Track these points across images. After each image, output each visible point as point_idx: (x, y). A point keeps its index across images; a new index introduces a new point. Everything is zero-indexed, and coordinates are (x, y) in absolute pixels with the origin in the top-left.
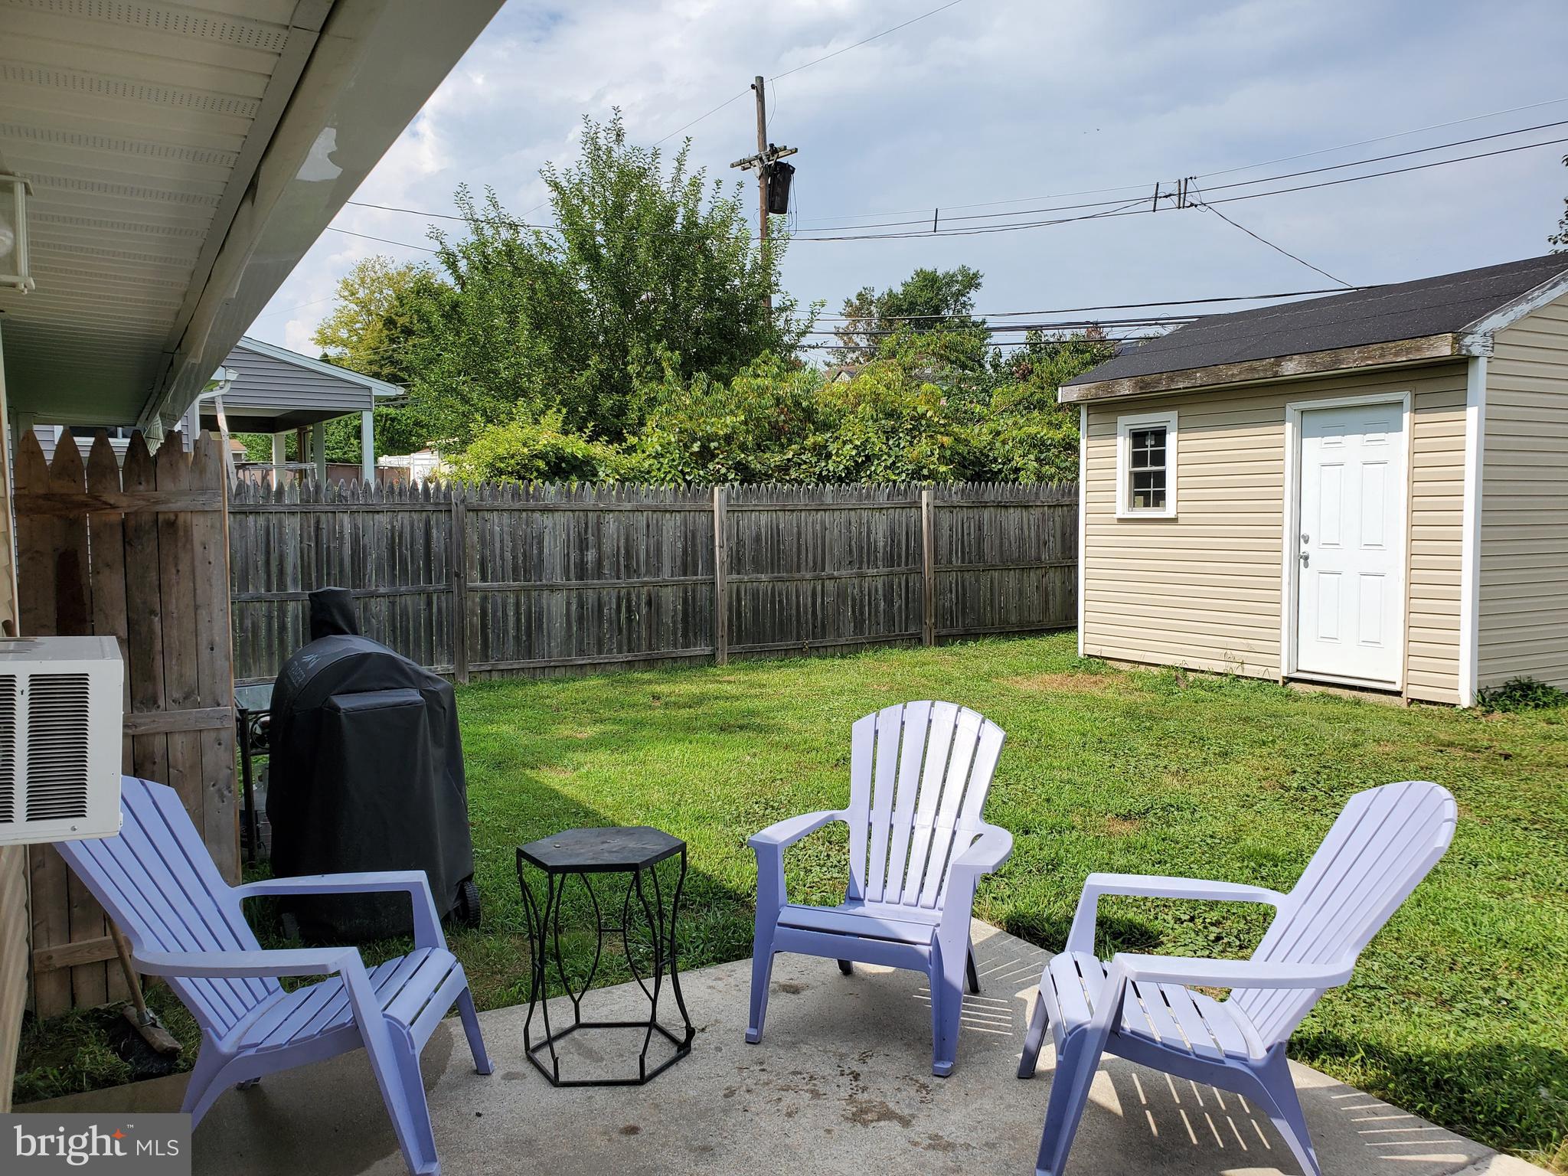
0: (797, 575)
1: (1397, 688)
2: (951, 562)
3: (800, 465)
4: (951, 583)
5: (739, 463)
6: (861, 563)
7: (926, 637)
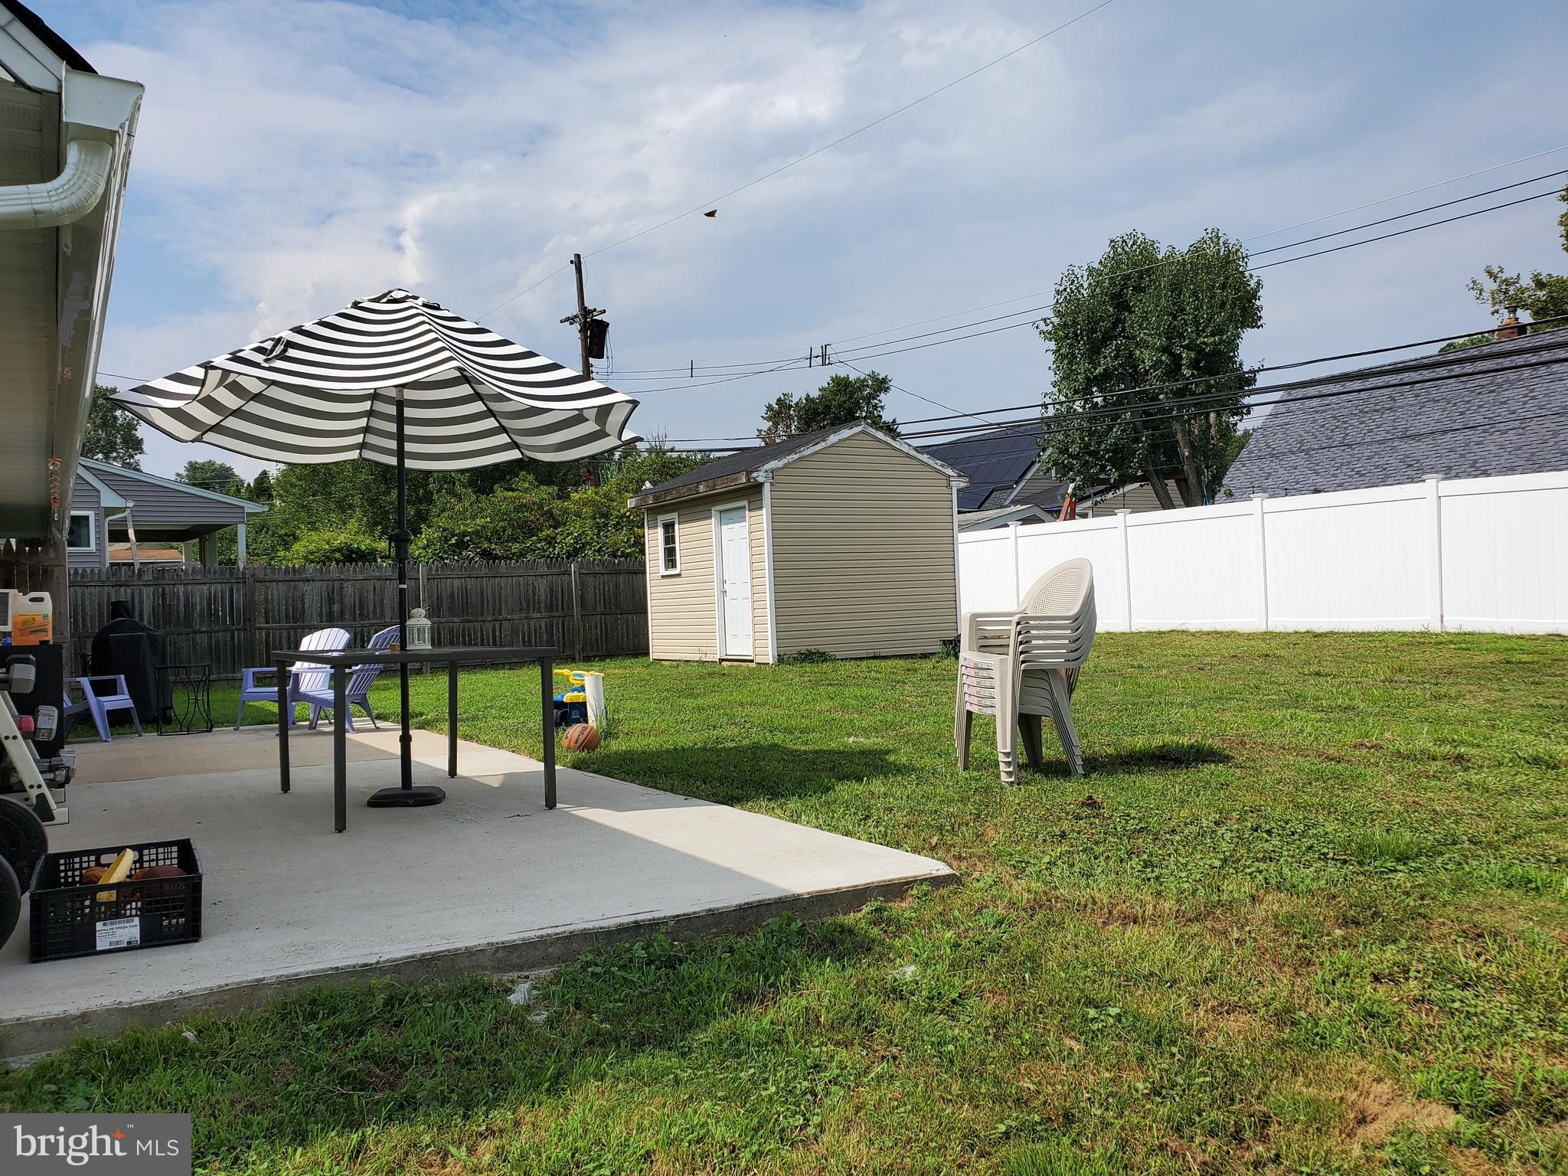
0: (480, 618)
1: (751, 658)
2: (595, 609)
3: (535, 550)
4: (596, 623)
5: (485, 550)
6: (529, 609)
7: (577, 656)
